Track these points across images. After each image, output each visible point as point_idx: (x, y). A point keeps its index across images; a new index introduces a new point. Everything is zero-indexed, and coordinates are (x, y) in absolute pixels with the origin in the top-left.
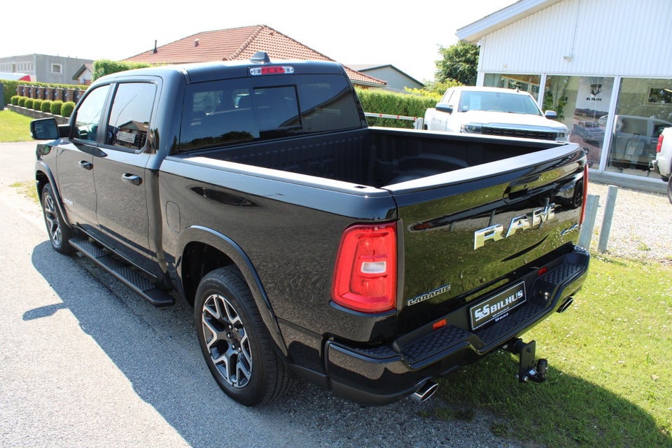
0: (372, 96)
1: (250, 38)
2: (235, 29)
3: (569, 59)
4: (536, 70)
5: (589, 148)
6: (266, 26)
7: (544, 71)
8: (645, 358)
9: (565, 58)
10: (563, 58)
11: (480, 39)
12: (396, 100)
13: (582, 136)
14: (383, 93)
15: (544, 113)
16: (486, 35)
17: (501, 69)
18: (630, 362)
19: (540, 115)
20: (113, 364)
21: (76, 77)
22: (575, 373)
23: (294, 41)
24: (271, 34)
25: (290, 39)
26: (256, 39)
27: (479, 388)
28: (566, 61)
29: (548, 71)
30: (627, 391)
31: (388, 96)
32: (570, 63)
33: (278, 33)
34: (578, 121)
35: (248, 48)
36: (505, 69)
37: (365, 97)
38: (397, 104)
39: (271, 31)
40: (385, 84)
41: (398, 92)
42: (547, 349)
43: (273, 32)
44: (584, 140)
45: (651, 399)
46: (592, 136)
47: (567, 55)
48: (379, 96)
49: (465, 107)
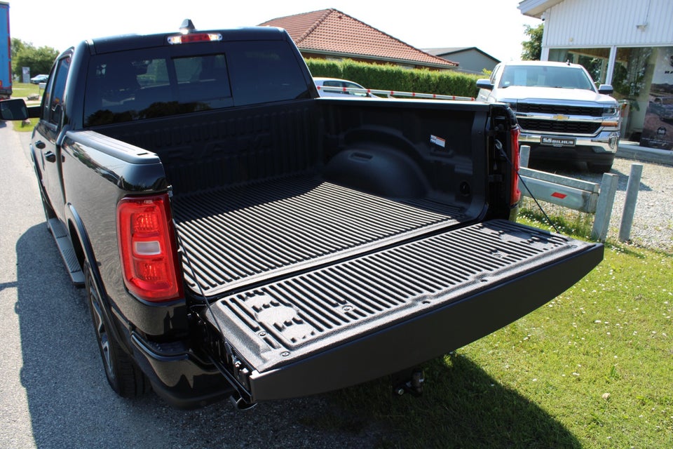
0: (441, 78)
1: (317, 22)
2: (306, 14)
3: (642, 27)
4: (605, 42)
5: (667, 128)
6: (335, 10)
7: (614, 42)
8: (609, 371)
9: (638, 27)
10: (635, 28)
11: (545, 11)
12: (466, 81)
13: (659, 115)
14: (452, 74)
15: (598, 87)
16: (551, 7)
17: (567, 44)
18: (588, 374)
19: (593, 90)
20: (20, 344)
22: (514, 385)
23: (363, 24)
24: (340, 17)
25: (359, 21)
26: (324, 23)
27: (386, 395)
28: (639, 30)
29: (618, 42)
30: (566, 411)
31: (458, 78)
32: (644, 33)
33: (347, 16)
34: (654, 98)
35: (314, 32)
36: (571, 43)
37: (433, 79)
38: (468, 86)
39: (339, 15)
40: (457, 65)
41: (469, 73)
42: (493, 354)
43: (341, 15)
44: (661, 119)
45: (593, 424)
46: (670, 114)
47: (641, 24)
48: (448, 78)
49: (507, 83)
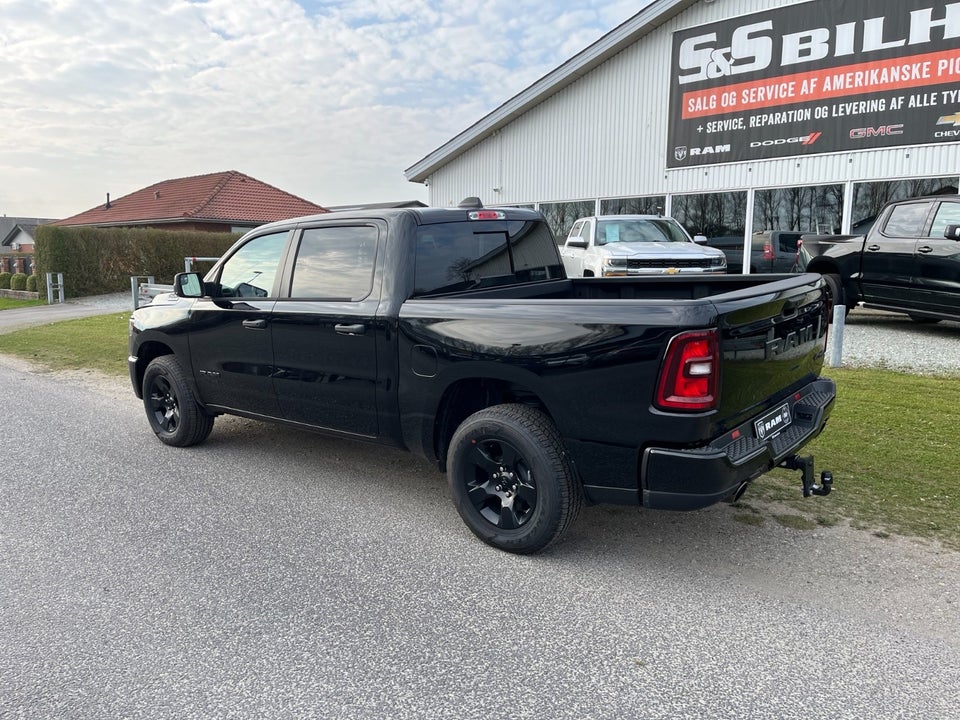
1: (217, 187)
9: (495, 190)
11: (427, 178)
15: (693, 238)
16: (432, 174)
19: (689, 241)
21: (8, 243)
24: (243, 181)
26: (225, 188)
28: (497, 193)
47: (497, 188)
